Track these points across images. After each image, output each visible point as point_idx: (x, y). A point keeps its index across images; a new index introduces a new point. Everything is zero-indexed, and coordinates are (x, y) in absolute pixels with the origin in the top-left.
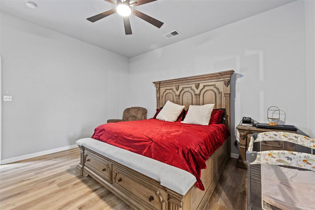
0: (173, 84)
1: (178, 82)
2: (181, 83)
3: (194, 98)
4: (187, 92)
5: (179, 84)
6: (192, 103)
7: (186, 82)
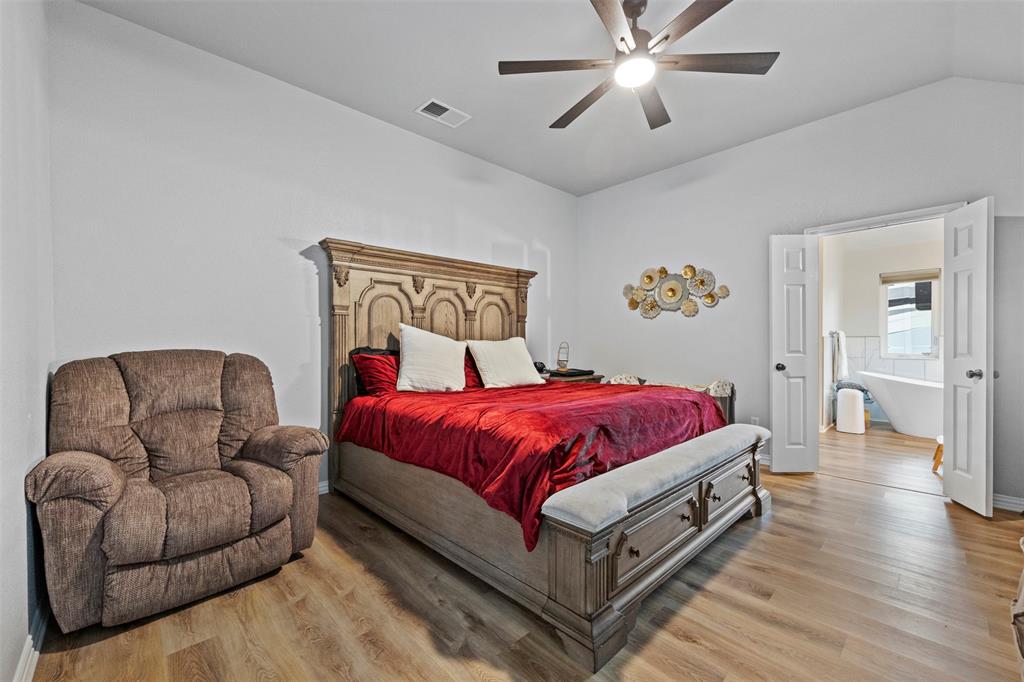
0: (405, 268)
1: (424, 266)
2: (432, 271)
3: (462, 322)
4: (445, 303)
5: (426, 272)
6: (457, 333)
7: (445, 273)
